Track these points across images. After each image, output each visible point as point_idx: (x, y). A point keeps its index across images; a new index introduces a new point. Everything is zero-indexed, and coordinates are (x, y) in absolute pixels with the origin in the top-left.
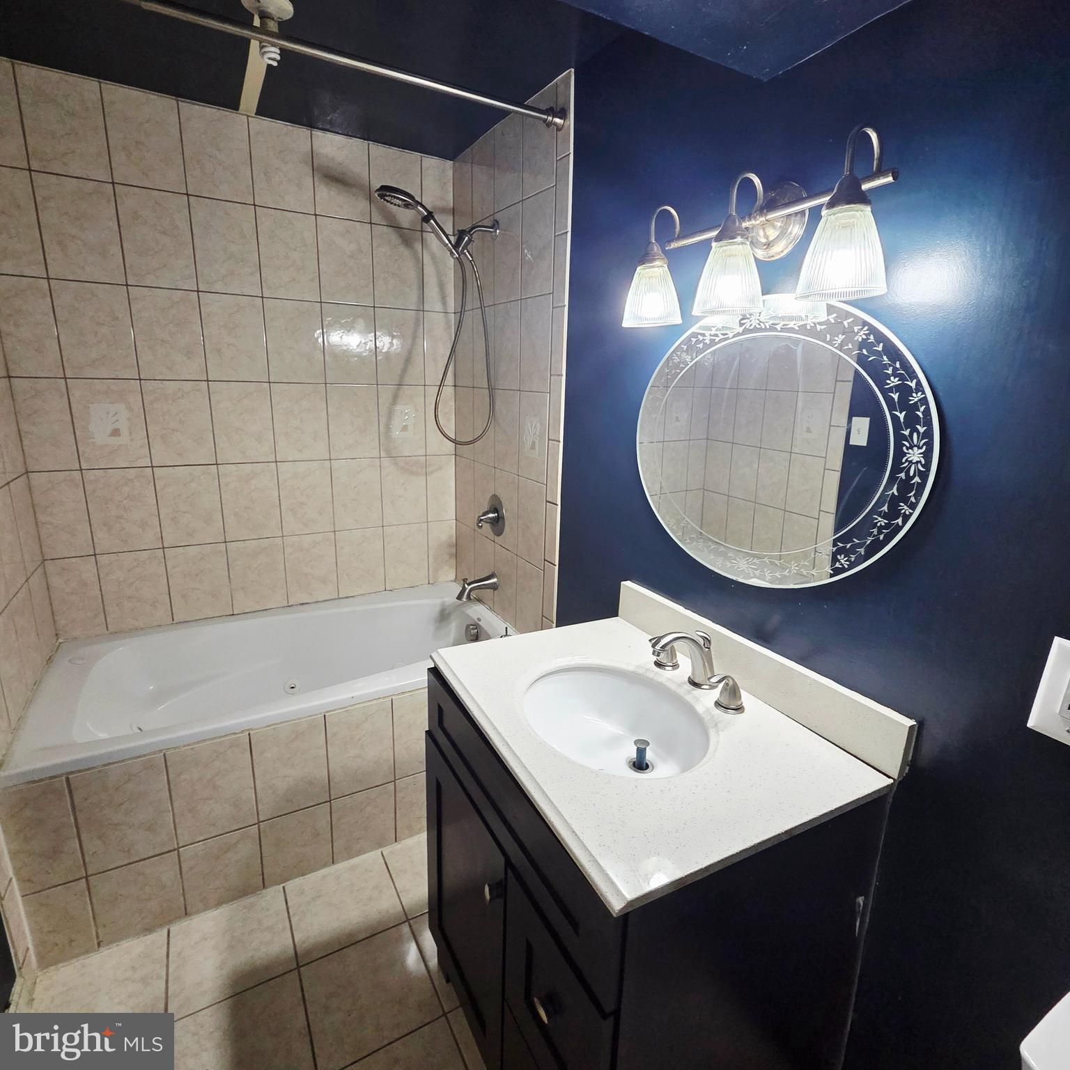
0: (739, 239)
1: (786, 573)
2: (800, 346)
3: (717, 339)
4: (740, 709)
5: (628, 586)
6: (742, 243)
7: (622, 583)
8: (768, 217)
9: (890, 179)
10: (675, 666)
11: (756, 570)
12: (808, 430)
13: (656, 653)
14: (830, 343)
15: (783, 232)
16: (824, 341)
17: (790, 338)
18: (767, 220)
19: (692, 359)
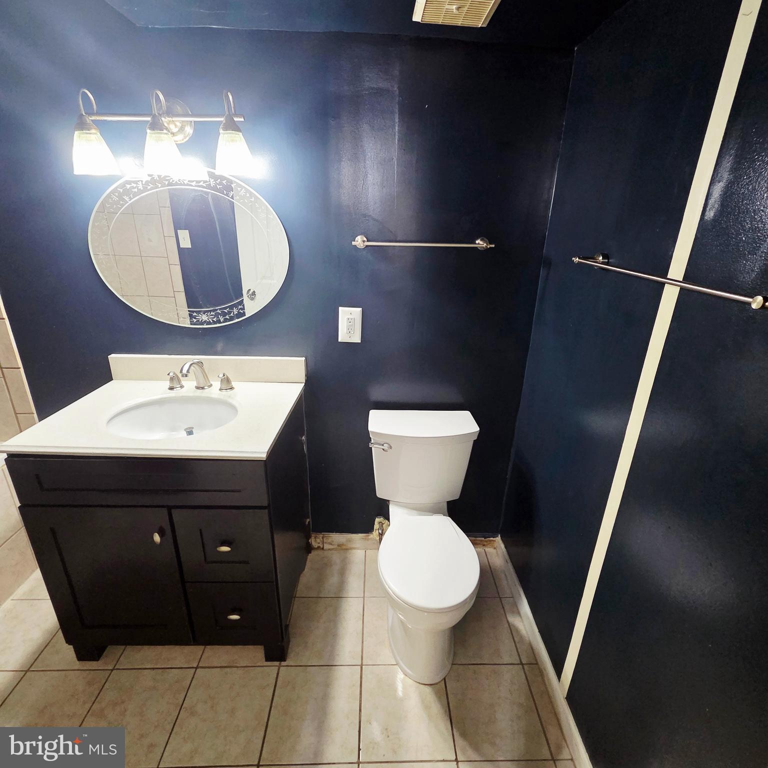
0: (165, 131)
1: (232, 315)
2: (210, 196)
3: (149, 187)
4: (232, 388)
5: (113, 358)
6: (166, 134)
7: (109, 357)
8: (174, 119)
9: (242, 120)
10: (182, 387)
11: (213, 318)
12: (150, 240)
13: (185, 376)
14: (227, 195)
15: (182, 129)
16: (223, 194)
17: (202, 191)
18: (173, 121)
19: (131, 199)
